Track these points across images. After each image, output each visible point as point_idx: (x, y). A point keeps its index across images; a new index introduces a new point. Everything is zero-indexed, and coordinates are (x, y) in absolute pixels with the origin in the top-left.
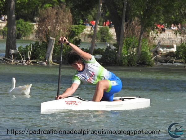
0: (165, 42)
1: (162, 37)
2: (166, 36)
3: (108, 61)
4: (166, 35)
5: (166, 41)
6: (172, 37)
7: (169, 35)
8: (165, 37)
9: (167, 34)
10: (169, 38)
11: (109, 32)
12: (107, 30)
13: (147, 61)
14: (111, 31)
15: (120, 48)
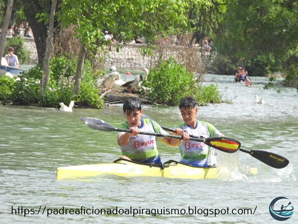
0: (122, 66)
1: (117, 57)
2: (124, 55)
3: (23, 99)
4: (123, 53)
5: (123, 64)
6: (134, 57)
7: (130, 53)
8: (121, 57)
9: (126, 52)
10: (128, 59)
11: (23, 46)
12: (20, 43)
13: (92, 100)
14: (28, 45)
15: (44, 76)
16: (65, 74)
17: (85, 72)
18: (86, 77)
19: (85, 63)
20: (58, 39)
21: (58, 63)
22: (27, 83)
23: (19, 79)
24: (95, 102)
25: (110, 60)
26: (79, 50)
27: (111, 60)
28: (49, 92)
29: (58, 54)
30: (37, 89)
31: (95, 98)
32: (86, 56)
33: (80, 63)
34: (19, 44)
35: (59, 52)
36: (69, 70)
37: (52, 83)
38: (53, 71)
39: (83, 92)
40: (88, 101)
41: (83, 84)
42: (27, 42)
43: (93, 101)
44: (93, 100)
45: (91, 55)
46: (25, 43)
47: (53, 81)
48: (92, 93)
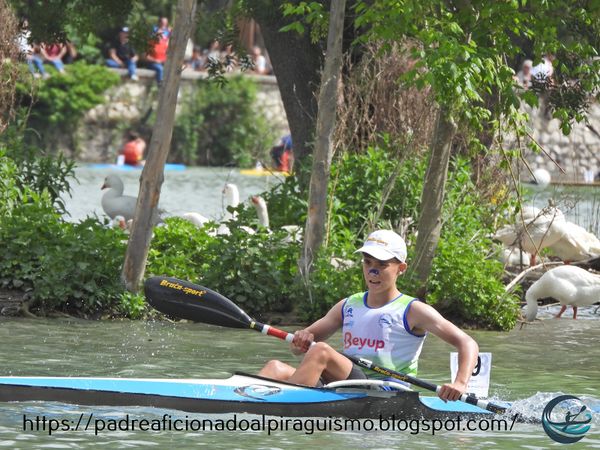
11: (254, 107)
12: (244, 95)
13: (478, 298)
14: (269, 103)
15: (310, 219)
16: (386, 210)
17: (452, 203)
18: (458, 219)
19: (451, 169)
20: (358, 89)
21: (361, 171)
22: (254, 244)
23: (225, 230)
24: (489, 305)
25: (552, 151)
26: (429, 126)
27: (557, 149)
28: (329, 274)
29: (357, 143)
30: (288, 264)
31: (488, 291)
32: (455, 147)
33: (434, 169)
34: (238, 100)
35: (363, 133)
36: (399, 195)
37: (343, 240)
38: (343, 199)
39: (446, 270)
40: (463, 304)
41: (445, 245)
42: (267, 91)
43: (482, 303)
44: (483, 297)
45: (473, 143)
46: (261, 96)
47: (346, 232)
48: (479, 274)
